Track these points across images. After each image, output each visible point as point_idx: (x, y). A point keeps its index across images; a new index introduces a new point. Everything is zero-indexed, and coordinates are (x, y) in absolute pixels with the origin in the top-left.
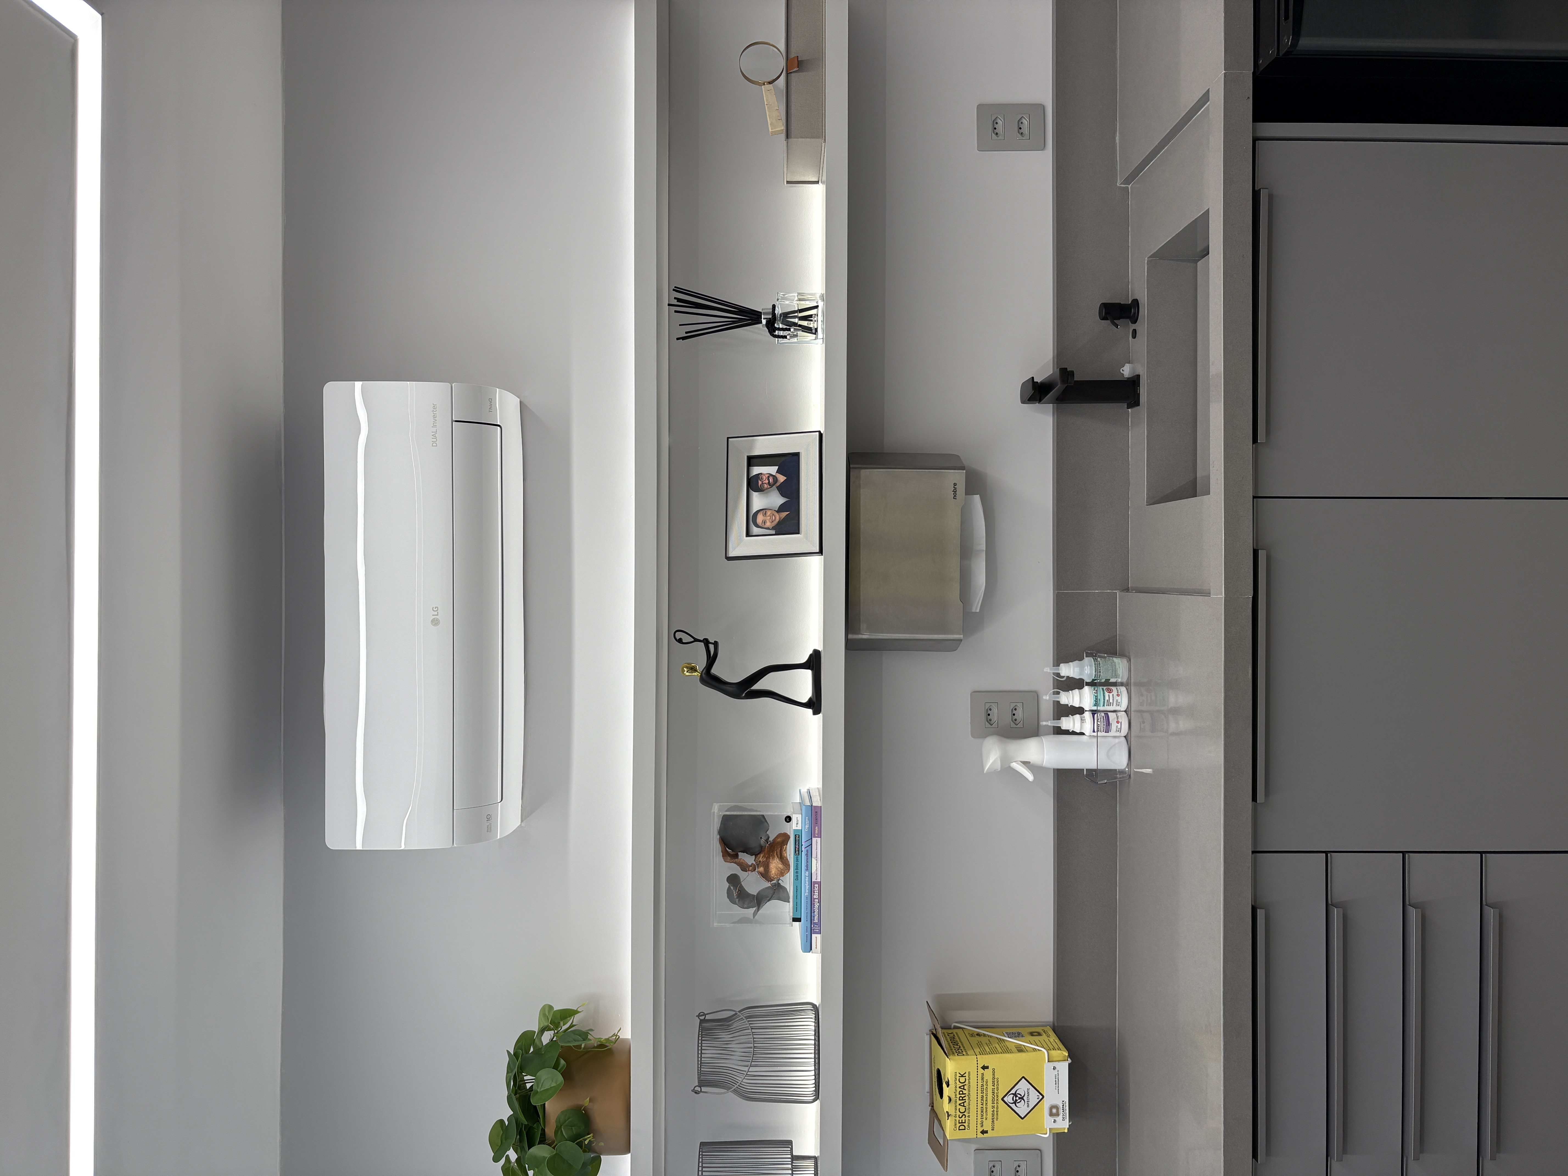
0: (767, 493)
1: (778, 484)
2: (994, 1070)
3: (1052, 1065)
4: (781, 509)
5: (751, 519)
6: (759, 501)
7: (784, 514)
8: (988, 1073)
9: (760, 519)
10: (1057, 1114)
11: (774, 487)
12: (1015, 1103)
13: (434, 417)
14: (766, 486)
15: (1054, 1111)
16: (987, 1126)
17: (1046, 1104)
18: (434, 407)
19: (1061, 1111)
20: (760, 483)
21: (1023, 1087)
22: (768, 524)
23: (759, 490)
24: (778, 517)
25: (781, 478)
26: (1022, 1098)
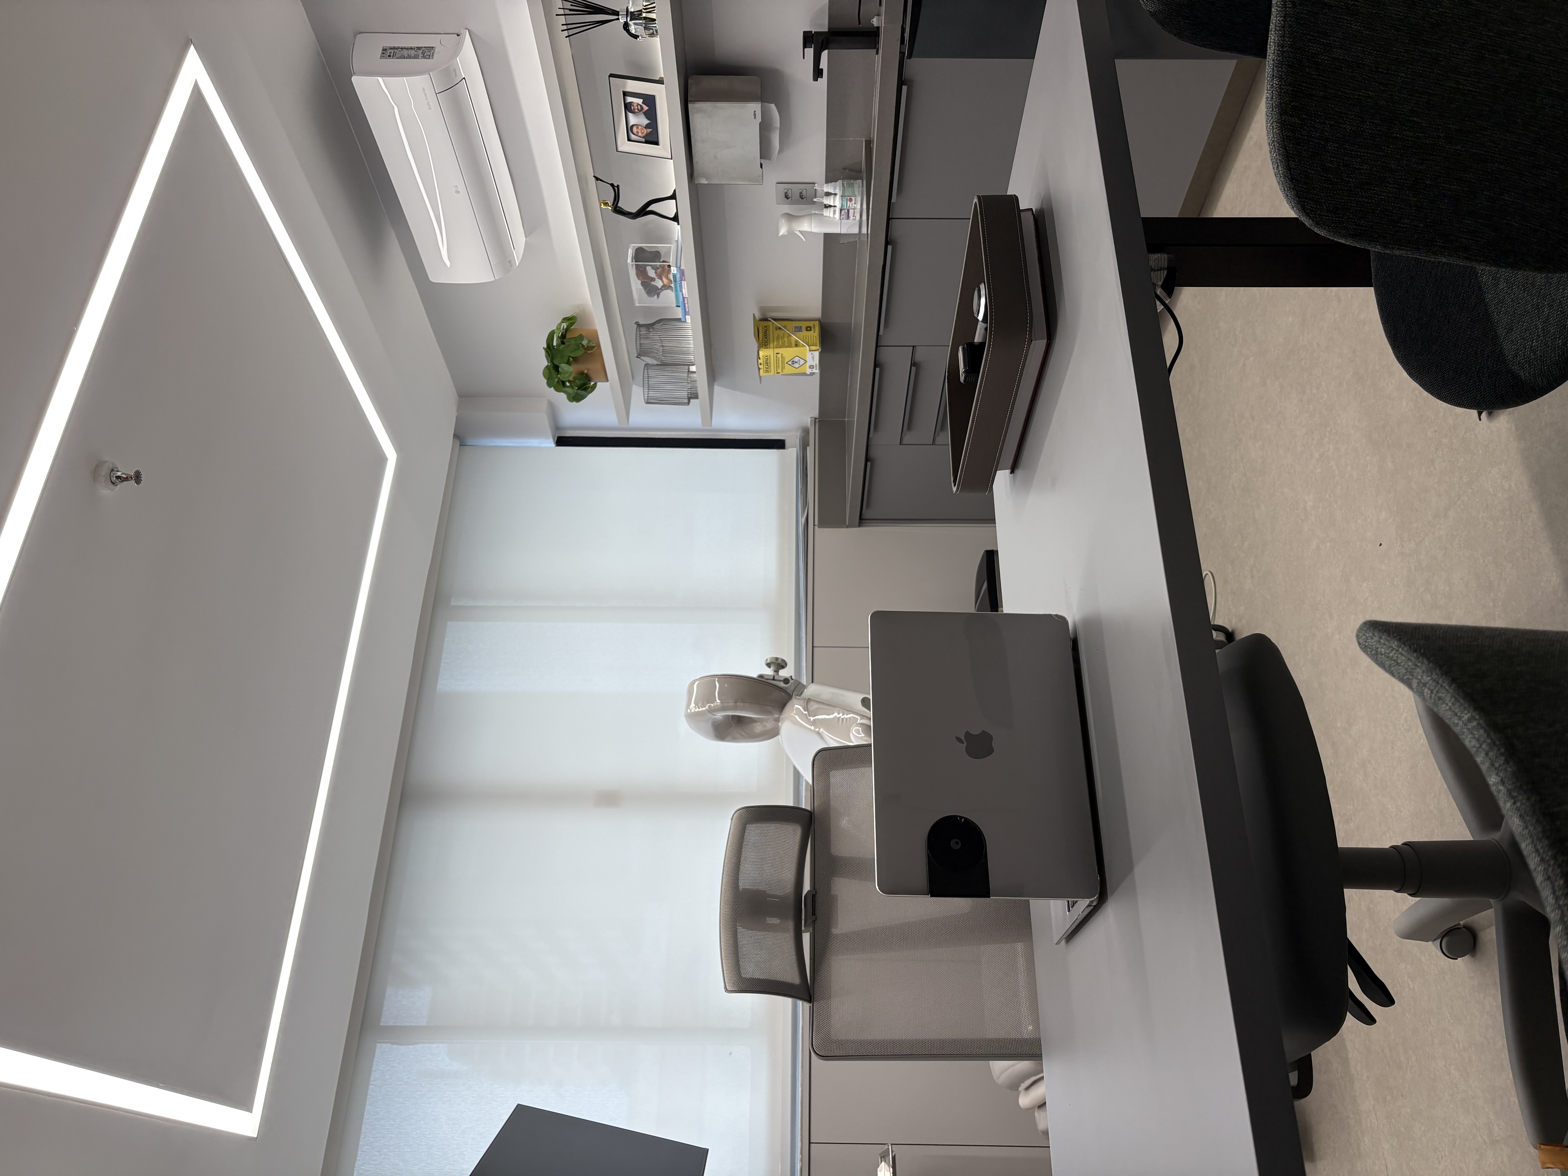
0: (638, 115)
1: (644, 111)
2: (782, 354)
3: (811, 352)
4: (647, 126)
5: (629, 129)
6: (633, 119)
7: (649, 130)
8: (779, 356)
9: (635, 130)
10: (813, 368)
11: (641, 112)
12: (793, 364)
13: (425, 94)
14: (636, 110)
15: (811, 367)
16: (780, 371)
17: (808, 365)
18: (423, 89)
19: (815, 367)
20: (633, 108)
21: (796, 359)
22: (640, 134)
23: (633, 112)
24: (645, 131)
25: (646, 108)
26: (796, 362)
